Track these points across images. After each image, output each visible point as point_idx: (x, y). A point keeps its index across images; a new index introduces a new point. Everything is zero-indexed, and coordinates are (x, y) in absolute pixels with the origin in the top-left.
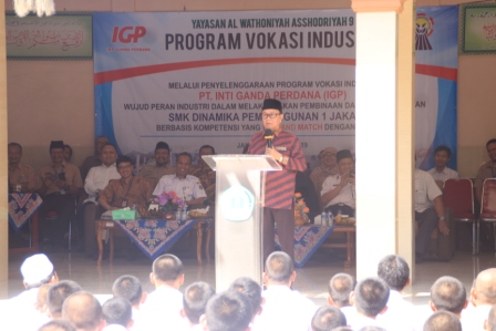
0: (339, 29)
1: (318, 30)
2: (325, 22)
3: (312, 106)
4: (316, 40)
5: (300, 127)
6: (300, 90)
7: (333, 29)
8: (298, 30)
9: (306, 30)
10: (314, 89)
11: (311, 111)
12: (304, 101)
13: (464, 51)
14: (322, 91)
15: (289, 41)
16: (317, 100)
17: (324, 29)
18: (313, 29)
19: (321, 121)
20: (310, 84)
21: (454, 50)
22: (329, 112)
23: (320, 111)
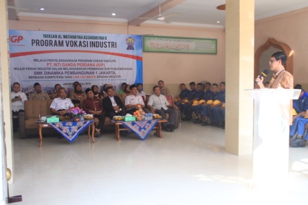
0: (102, 41)
1: (94, 40)
2: (96, 38)
3: (92, 69)
4: (93, 44)
5: (88, 77)
6: (87, 63)
7: (99, 41)
8: (86, 40)
9: (89, 41)
10: (92, 63)
11: (92, 71)
12: (89, 67)
13: (144, 51)
14: (96, 63)
15: (83, 44)
16: (94, 67)
17: (96, 40)
18: (92, 40)
19: (95, 75)
20: (91, 61)
21: (141, 50)
22: (98, 71)
23: (95, 71)
